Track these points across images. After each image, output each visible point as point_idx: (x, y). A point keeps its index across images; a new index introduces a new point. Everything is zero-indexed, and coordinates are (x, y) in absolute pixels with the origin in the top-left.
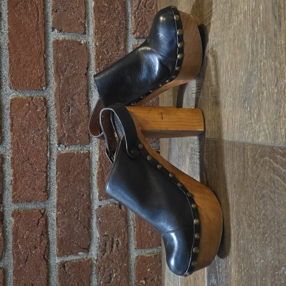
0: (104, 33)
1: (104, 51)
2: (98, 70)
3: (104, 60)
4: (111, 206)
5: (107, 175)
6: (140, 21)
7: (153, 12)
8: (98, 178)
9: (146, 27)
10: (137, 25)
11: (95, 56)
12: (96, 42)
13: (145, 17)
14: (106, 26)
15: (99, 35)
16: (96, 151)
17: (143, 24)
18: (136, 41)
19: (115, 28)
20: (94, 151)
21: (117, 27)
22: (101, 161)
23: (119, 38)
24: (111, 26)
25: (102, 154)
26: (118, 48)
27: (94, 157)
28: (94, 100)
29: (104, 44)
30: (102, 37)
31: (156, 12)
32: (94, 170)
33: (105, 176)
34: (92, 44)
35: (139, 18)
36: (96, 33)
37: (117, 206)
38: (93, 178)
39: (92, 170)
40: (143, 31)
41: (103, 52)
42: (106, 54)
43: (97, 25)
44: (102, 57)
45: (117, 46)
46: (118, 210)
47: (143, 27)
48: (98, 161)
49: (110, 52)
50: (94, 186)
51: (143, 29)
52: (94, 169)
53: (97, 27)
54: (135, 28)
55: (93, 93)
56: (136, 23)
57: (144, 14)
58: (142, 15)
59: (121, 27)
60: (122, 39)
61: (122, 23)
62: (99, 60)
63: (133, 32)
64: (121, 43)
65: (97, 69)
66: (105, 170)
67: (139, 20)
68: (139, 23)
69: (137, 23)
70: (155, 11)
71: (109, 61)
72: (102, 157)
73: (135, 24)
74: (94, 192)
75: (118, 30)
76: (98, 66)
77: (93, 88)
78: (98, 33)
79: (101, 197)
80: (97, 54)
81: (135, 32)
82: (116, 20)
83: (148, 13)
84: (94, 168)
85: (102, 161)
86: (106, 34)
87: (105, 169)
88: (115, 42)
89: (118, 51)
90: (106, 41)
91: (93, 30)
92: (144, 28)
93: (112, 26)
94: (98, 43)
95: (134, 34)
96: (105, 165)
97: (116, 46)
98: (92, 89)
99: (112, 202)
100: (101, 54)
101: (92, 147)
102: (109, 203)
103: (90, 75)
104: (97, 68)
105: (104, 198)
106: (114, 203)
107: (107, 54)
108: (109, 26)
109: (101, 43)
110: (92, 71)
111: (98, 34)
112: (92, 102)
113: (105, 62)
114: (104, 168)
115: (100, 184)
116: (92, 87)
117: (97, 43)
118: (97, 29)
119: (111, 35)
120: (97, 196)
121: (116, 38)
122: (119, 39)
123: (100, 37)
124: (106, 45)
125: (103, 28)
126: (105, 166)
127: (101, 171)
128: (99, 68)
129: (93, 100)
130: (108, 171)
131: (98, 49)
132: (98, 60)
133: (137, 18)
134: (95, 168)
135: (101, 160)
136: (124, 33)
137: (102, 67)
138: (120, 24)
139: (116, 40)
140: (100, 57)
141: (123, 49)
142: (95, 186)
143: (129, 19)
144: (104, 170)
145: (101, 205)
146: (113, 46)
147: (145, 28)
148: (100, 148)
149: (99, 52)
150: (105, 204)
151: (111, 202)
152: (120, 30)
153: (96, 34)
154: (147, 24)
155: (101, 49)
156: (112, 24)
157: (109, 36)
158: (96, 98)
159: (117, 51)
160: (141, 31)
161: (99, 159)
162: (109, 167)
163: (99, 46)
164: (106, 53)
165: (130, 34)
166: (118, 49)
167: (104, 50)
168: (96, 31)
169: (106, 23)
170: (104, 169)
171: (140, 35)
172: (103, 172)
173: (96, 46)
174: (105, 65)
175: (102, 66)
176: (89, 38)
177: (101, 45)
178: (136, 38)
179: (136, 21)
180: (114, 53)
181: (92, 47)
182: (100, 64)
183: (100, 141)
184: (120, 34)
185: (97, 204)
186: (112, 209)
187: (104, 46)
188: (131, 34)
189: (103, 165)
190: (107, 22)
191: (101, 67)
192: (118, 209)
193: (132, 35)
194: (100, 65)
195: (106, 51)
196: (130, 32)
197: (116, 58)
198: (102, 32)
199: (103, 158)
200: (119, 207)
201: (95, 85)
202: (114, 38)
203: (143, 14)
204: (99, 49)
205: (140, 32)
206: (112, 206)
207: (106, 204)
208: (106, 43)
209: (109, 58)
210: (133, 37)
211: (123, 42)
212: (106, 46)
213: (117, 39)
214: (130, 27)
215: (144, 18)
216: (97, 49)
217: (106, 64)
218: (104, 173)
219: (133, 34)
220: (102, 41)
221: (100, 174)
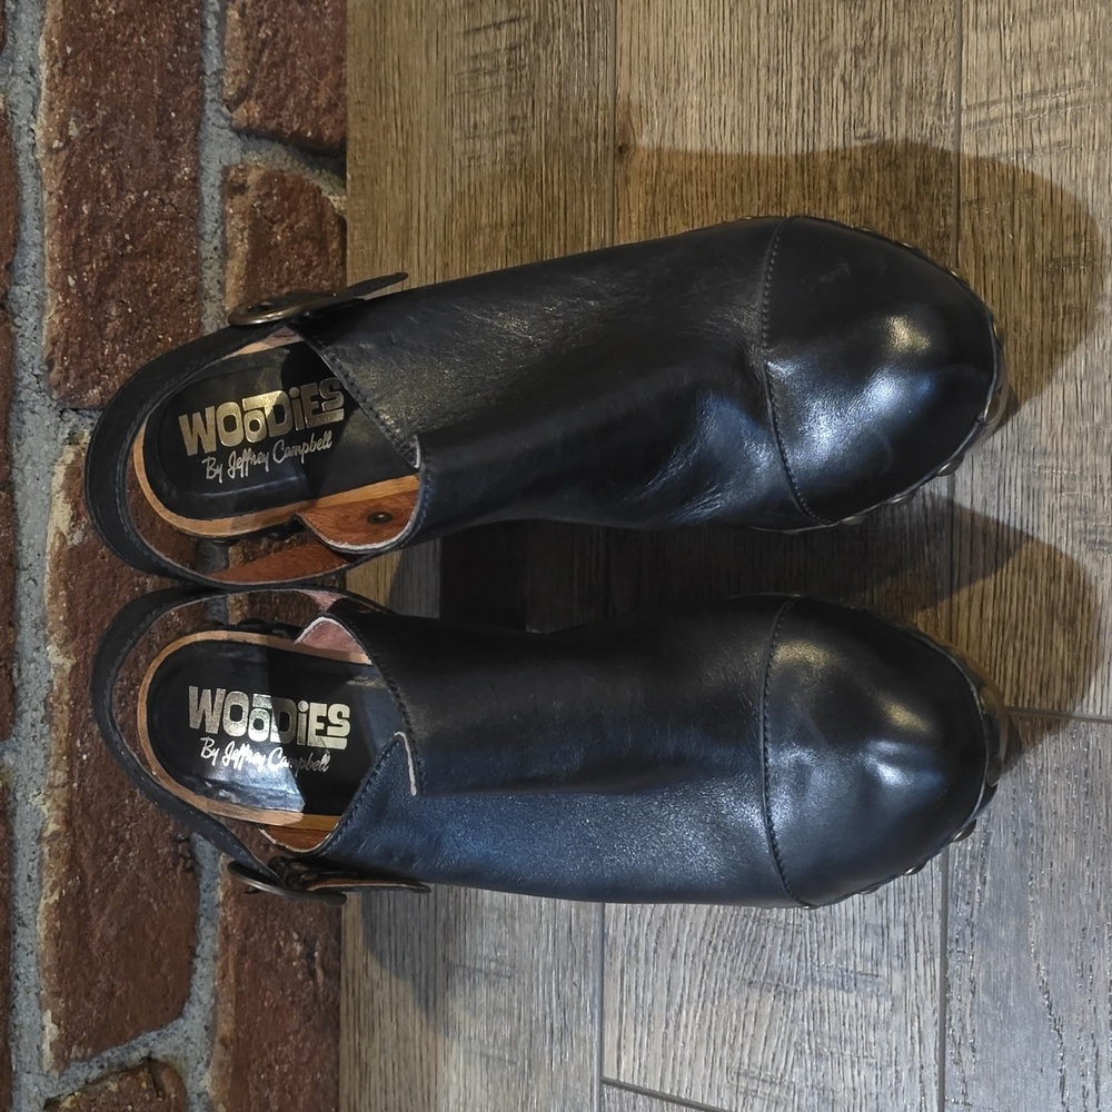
0: (108, 70)
1: (104, 178)
2: (71, 282)
3: (104, 230)
4: (114, 1087)
5: (102, 908)
6: (264, 43)
7: (321, 12)
8: (57, 937)
9: (288, 82)
10: (253, 59)
11: (60, 200)
12: (66, 115)
13: (284, 26)
14: (117, 33)
15: (83, 80)
16: (35, 776)
17: (277, 60)
18: (237, 143)
19: (155, 53)
20: (25, 770)
21: (167, 55)
22: (74, 835)
23: (173, 115)
24: (139, 40)
25: (79, 786)
26: (167, 173)
27: (22, 811)
28: (34, 464)
29: (105, 134)
30: (95, 90)
31: (329, 11)
32: (21, 893)
33: (95, 919)
34: (29, 121)
35: (260, 24)
36: (65, 66)
37: (144, 1085)
38: (19, 939)
39: (16, 893)
40: (277, 97)
41: (99, 183)
42: (113, 196)
43: (73, 17)
44: (91, 211)
45: (164, 158)
46: (151, 1101)
47: (277, 76)
48: (55, 835)
49: (129, 184)
50: (22, 990)
51: (277, 89)
52: (22, 886)
53: (71, 30)
54: (243, 77)
55: (27, 416)
56: (247, 48)
57: (284, 11)
58: (272, 16)
59: (182, 53)
60: (184, 120)
61: (189, 35)
62: (78, 227)
63: (230, 93)
64: (178, 144)
65: (70, 279)
66: (93, 883)
67: (262, 35)
68: (261, 52)
69: (254, 49)
70: (326, 8)
71: (127, 237)
72: (83, 810)
73: (246, 56)
74: (21, 1026)
75: (168, 71)
76: (74, 259)
77: (26, 387)
78: (75, 63)
79: (74, 1049)
80: (67, 191)
81: (243, 96)
82: (161, 10)
83: (299, 10)
84: (25, 878)
85: (82, 834)
86: (117, 78)
87: (94, 877)
88: (156, 137)
89: (167, 190)
90: (116, 120)
91: (49, 42)
92: (282, 85)
93: (143, 40)
94: (78, 126)
95: (233, 104)
96: (98, 851)
97: (161, 159)
98: (23, 397)
99: (111, 1065)
100: (89, 193)
101: (15, 750)
102: (96, 1073)
103: (16, 311)
104: (67, 271)
105: (89, 1050)
106: (121, 1064)
107: (117, 199)
108: (131, 36)
109: (91, 130)
110: (28, 288)
111: (78, 75)
112: (22, 470)
113: (105, 243)
114: (90, 873)
115: (67, 970)
116: (25, 382)
117: (71, 123)
118: (74, 39)
119: (137, 87)
120: (46, 1047)
121: (158, 110)
122: (171, 122)
123: (88, 94)
124: (112, 144)
125: (103, 41)
126: (94, 855)
127: (74, 891)
128: (80, 276)
129: (26, 462)
130: (109, 884)
131: (74, 159)
132: (75, 224)
133: (251, 23)
134: (29, 878)
135: (76, 824)
136: (197, 93)
137: (92, 268)
138: (180, 36)
139: (159, 124)
140: (85, 209)
141: (190, 179)
142: (27, 991)
143: (209, 22)
144: (89, 884)
145: (52, 1095)
146: (144, 157)
147: (286, 84)
148: (71, 754)
149: (82, 179)
150: (76, 1081)
151: (106, 1065)
152: (176, 73)
153: (63, 72)
154: (293, 67)
155: (92, 161)
156: (142, 30)
157: (129, 97)
158: (42, 453)
159: (164, 187)
160: (271, 98)
161: (68, 822)
162: (112, 860)
163: (83, 141)
164: (115, 190)
165: (213, 100)
166: (169, 177)
167: (104, 171)
168: (69, 50)
169: (116, 17)
170: (90, 878)
171: (266, 118)
172: (86, 896)
173: (68, 141)
174: (107, 258)
175: (90, 262)
176: (14, 85)
177: (93, 139)
178: (238, 132)
179: (248, 37)
180: (149, 197)
181: (30, 140)
182: (83, 250)
183: (73, 711)
184: (177, 91)
185: (32, 1095)
186: (118, 1104)
187: (104, 149)
188: (215, 106)
189: (85, 855)
190: (121, 10)
191: (88, 268)
192: (147, 1096)
193: (224, 109)
194: (85, 256)
195: (113, 180)
196: (209, 94)
197: (160, 224)
198: (97, 63)
199: (85, 809)
200: (152, 1086)
201: (37, 372)
202: (152, 110)
203: (280, 10)
204: (83, 158)
205: (264, 104)
206: (119, 1086)
207: (82, 1083)
208: (115, 129)
209: (124, 224)
210: (222, 121)
211: (189, 138)
212: (113, 150)
213: (162, 116)
214: (212, 63)
215: (282, 30)
216: (69, 158)
217: (112, 255)
218: (85, 904)
219: (227, 107)
220: (93, 115)
221: (69, 909)
